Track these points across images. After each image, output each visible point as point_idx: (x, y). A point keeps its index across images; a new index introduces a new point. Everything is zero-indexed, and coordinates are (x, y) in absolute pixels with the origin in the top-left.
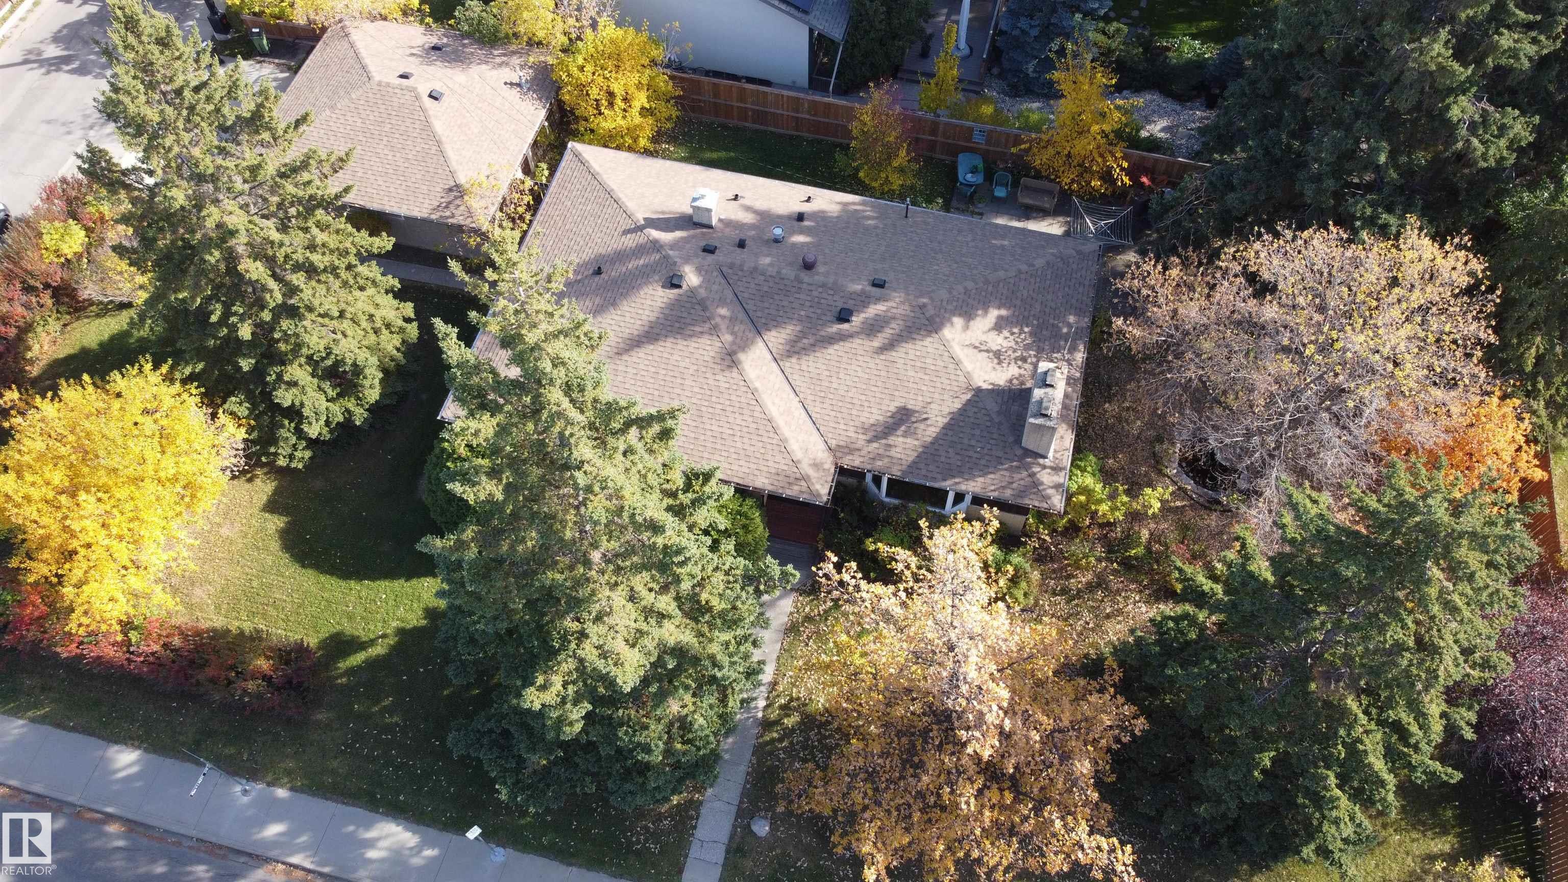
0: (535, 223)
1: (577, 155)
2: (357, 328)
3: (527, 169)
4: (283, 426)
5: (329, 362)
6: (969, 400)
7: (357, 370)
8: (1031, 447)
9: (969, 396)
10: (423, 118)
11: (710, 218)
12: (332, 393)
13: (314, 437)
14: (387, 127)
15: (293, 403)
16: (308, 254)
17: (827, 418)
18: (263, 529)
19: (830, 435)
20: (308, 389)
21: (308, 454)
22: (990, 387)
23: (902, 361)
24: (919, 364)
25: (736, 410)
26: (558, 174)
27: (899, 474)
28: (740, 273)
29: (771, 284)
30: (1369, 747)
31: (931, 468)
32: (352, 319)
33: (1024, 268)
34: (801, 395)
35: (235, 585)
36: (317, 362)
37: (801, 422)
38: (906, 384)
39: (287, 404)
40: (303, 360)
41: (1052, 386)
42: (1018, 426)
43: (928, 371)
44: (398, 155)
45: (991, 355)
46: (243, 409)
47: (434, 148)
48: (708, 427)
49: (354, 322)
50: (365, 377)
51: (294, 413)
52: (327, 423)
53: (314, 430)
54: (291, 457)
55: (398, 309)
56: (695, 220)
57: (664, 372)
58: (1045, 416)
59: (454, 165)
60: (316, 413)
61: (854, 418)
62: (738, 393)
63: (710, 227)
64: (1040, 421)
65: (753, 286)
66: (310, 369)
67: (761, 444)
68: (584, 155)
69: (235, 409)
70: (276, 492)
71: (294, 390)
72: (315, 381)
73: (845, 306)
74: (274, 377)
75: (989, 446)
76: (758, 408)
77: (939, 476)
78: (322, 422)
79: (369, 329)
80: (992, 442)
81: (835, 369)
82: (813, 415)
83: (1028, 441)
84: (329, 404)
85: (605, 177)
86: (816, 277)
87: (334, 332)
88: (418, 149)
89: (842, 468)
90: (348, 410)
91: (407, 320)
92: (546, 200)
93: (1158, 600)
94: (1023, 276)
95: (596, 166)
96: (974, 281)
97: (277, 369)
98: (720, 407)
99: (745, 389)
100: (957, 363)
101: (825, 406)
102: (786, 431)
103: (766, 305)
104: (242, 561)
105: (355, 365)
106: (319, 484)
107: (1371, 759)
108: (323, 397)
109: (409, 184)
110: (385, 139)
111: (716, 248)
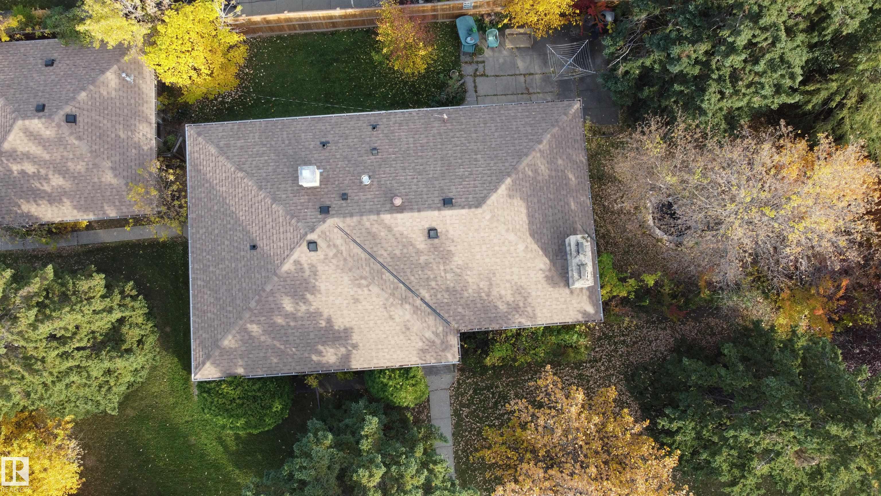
17: (442, 305)
19: (447, 315)
23: (479, 254)
24: (490, 253)
27: (498, 326)
28: (352, 224)
29: (376, 226)
31: (516, 317)
37: (427, 313)
42: (564, 274)
43: (498, 256)
65: (363, 231)
73: (431, 227)
75: (549, 293)
77: (523, 320)
80: (550, 289)
81: (437, 272)
82: (433, 305)
86: (405, 212)
89: (462, 334)
101: (439, 297)
111: (329, 207)
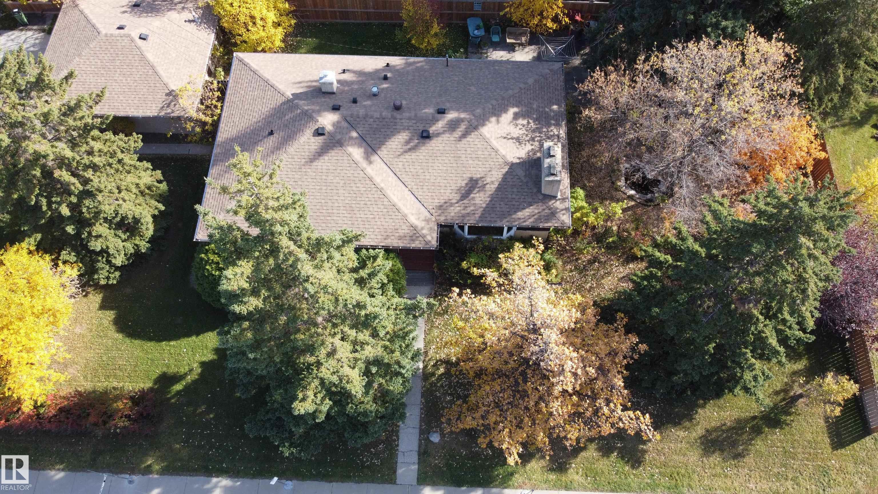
0: (225, 107)
1: (241, 61)
2: (130, 194)
3: (210, 73)
4: (99, 261)
5: (118, 219)
6: (507, 172)
7: (137, 221)
8: (547, 193)
9: (506, 170)
10: (139, 53)
11: (332, 87)
12: (124, 237)
13: (120, 265)
14: (118, 63)
15: (102, 248)
16: (91, 159)
17: (427, 197)
18: (101, 324)
19: (431, 207)
20: (110, 237)
21: (117, 274)
22: (518, 161)
23: (464, 156)
24: (474, 156)
25: (373, 203)
26: (232, 74)
27: (475, 222)
28: (358, 120)
29: (377, 123)
30: (768, 334)
31: (492, 215)
32: (126, 189)
33: (522, 86)
34: (409, 187)
35: (92, 361)
36: (110, 220)
37: (412, 203)
38: (469, 169)
39: (98, 249)
40: (102, 221)
41: (554, 156)
42: (537, 182)
43: (480, 159)
44: (129, 79)
45: (514, 141)
46: (72, 257)
47: (150, 71)
48: (358, 216)
49: (128, 191)
50: (142, 224)
51: (104, 252)
52: (125, 255)
53: (119, 261)
54: (108, 278)
55: (152, 176)
56: (323, 90)
57: (324, 188)
58: (553, 174)
59: (166, 80)
60: (118, 251)
61: (442, 194)
62: (372, 192)
63: (333, 93)
64: (551, 178)
65: (366, 126)
66: (107, 225)
67: (392, 220)
68: (246, 60)
69: (68, 259)
70: (104, 300)
71: (100, 240)
72: (112, 231)
73: (424, 129)
74: (86, 234)
75: (523, 197)
76: (386, 200)
77: (498, 219)
78: (122, 255)
79: (138, 193)
80: (524, 194)
81: (426, 168)
82: (419, 197)
83: (545, 190)
84: (124, 243)
85: (261, 72)
86: (404, 114)
87: (117, 200)
88: (140, 73)
89: (441, 226)
90: (136, 245)
91: (160, 182)
92: (228, 92)
93: (628, 263)
94: (523, 91)
95: (254, 65)
96: (495, 99)
97: (87, 229)
98: (363, 202)
99: (375, 189)
100: (497, 152)
101: (425, 190)
102: (405, 210)
103: (378, 136)
104: (93, 347)
105: (134, 218)
106: (128, 290)
107: (770, 341)
108: (119, 240)
109: (141, 96)
110: (118, 70)
111: (340, 106)
